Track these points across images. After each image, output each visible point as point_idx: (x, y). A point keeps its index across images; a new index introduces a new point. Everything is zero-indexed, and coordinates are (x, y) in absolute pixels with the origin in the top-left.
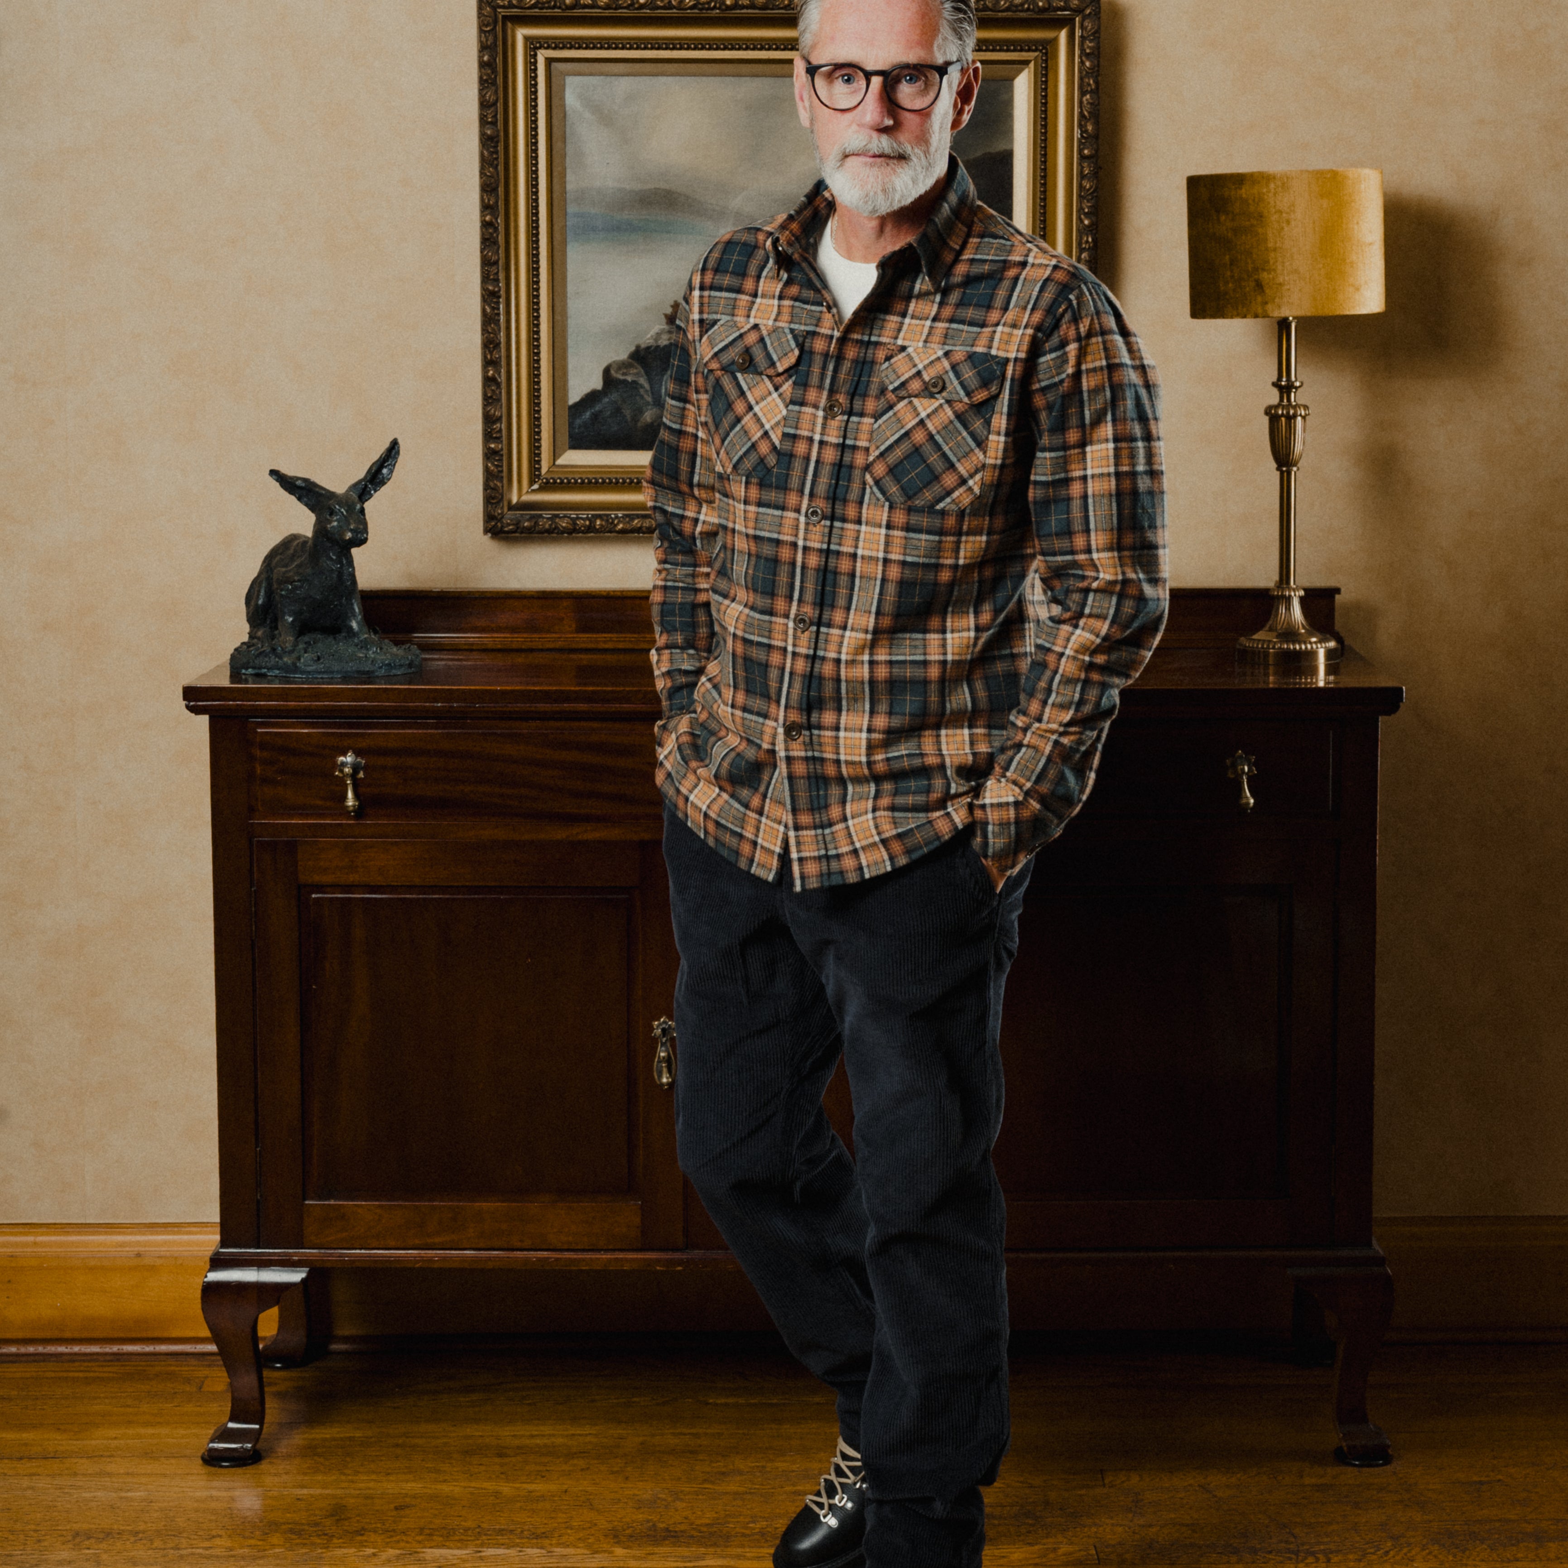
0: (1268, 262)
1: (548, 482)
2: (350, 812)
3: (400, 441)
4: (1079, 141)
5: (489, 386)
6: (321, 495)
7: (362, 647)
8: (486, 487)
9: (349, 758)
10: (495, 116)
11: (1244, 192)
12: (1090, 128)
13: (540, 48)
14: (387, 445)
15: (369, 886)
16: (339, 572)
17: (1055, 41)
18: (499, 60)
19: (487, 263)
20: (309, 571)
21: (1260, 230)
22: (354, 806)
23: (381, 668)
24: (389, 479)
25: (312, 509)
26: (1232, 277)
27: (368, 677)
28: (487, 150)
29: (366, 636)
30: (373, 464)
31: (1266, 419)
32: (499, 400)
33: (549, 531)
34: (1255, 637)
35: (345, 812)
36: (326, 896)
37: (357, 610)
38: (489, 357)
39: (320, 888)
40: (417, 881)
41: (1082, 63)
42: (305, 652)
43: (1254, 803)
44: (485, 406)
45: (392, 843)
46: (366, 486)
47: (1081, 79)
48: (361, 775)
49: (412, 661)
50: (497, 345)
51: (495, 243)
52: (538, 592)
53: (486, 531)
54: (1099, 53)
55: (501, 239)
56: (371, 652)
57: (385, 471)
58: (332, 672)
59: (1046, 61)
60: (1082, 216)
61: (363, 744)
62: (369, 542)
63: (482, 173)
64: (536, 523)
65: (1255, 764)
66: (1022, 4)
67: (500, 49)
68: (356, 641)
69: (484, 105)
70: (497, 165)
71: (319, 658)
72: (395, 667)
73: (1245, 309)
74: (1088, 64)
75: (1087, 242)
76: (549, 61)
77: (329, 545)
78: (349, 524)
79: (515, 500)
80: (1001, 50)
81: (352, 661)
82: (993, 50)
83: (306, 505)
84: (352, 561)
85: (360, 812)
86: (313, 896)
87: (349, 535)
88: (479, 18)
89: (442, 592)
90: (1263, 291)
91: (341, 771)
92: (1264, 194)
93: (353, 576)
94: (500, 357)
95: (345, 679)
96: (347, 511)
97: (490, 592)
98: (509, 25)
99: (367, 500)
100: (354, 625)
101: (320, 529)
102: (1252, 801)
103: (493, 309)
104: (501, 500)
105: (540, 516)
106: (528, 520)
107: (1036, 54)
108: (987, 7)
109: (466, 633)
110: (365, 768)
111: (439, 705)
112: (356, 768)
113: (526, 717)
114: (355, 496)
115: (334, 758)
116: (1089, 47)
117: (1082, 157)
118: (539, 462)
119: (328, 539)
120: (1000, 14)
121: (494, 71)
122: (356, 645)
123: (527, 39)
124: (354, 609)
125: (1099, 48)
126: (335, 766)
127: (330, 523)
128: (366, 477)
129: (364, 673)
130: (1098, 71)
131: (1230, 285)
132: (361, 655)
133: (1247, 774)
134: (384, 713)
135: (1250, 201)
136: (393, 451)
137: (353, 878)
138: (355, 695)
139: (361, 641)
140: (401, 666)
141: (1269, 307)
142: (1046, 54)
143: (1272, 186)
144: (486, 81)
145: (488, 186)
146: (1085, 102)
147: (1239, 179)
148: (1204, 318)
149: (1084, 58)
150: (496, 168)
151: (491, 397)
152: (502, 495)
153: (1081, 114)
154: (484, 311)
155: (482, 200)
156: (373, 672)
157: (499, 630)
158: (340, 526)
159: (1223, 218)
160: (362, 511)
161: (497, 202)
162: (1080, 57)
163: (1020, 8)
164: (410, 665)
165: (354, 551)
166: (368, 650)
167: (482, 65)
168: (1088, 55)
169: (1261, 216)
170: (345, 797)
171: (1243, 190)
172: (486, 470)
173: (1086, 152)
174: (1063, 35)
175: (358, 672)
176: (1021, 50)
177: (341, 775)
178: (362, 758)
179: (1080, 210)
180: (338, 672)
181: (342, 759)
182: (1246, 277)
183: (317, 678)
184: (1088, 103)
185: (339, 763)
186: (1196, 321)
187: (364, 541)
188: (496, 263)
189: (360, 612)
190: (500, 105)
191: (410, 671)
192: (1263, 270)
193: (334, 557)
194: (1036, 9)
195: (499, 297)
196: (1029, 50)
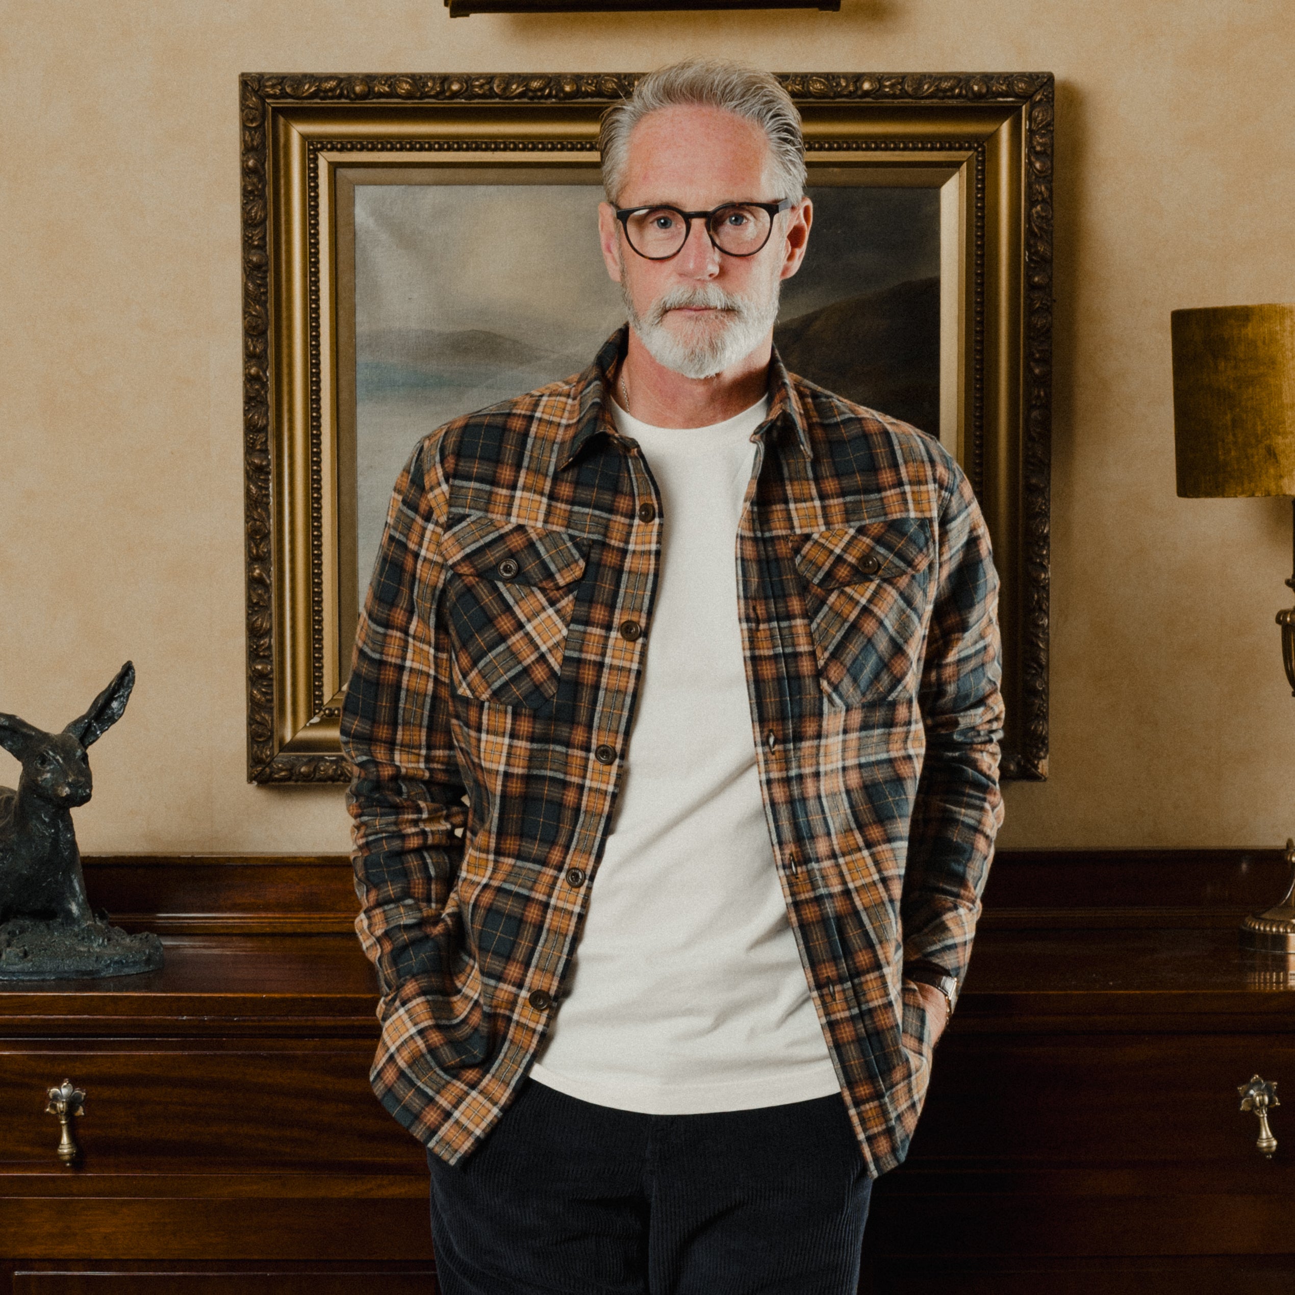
0: (1284, 422)
1: (332, 714)
2: (66, 1162)
3: (135, 665)
4: (1027, 266)
5: (255, 589)
6: (31, 737)
7: (83, 938)
8: (251, 721)
9: (65, 1090)
10: (263, 238)
11: (1249, 331)
12: (1041, 248)
13: (321, 149)
14: (118, 670)
15: (91, 1260)
16: (54, 839)
17: (993, 137)
18: (268, 166)
19: (251, 428)
20: (14, 837)
21: (1272, 381)
22: (71, 1154)
23: (108, 966)
24: (121, 716)
25: (18, 755)
26: (1235, 443)
27: (90, 980)
28: (253, 283)
29: (89, 923)
30: (99, 697)
31: (1279, 627)
32: (267, 607)
33: (333, 779)
34: (1266, 916)
35: (57, 1161)
36: (32, 1273)
37: (78, 889)
38: (255, 551)
39: (25, 1263)
40: (154, 1253)
41: (1030, 164)
42: (9, 945)
43: (1277, 1146)
44: (249, 616)
45: (123, 1203)
46: (90, 725)
47: (1029, 186)
48: (81, 1112)
49: (150, 955)
50: (266, 536)
51: (264, 402)
52: (318, 858)
53: (250, 779)
54: (1052, 152)
55: (271, 398)
56: (95, 945)
57: (115, 704)
58: (43, 973)
59: (983, 162)
60: (1032, 364)
61: (81, 1070)
62: (92, 799)
63: (246, 312)
64: (316, 769)
65: (1279, 1093)
66: (952, 89)
67: (269, 152)
68: (76, 929)
69: (249, 224)
70: (266, 302)
71: (26, 954)
72: (127, 965)
73: (1253, 485)
74: (1038, 165)
75: (1038, 396)
76: (334, 167)
77: (38, 802)
78: (67, 776)
79: (288, 737)
80: (923, 149)
81: (69, 956)
82: (915, 149)
83: (11, 750)
84: (72, 825)
85: (78, 1161)
86: (16, 1273)
87: (66, 791)
88: (242, 111)
89: (192, 858)
90: (1277, 462)
91: (54, 1107)
92: (1277, 333)
93: (73, 844)
94: (269, 552)
95: (62, 982)
96: (63, 759)
97: (257, 859)
98: (281, 120)
99: (91, 743)
100: (74, 908)
101: (29, 783)
102: (1274, 1143)
103: (260, 488)
104: (271, 738)
105: (322, 758)
106: (306, 764)
107: (970, 153)
108: (906, 92)
109: (226, 912)
110: (87, 1103)
111: (185, 1018)
112: (72, 1103)
113: (299, 1034)
114: (74, 737)
115: (44, 1089)
116: (1041, 144)
117: (1032, 287)
118: (320, 687)
119: (40, 796)
120: (923, 101)
121: (262, 179)
122: (77, 936)
123: (304, 137)
124: (74, 888)
125: (1052, 146)
126: (46, 1100)
127: (41, 776)
128: (89, 713)
129: (85, 973)
130: (1052, 174)
131: (1233, 453)
132: (82, 949)
133: (1268, 1106)
134: (110, 1029)
135: (1260, 343)
136: (126, 675)
137: (68, 1250)
138: (70, 1005)
139: (83, 930)
140: (135, 963)
141: (1286, 481)
142: (983, 152)
143: (1288, 322)
144: (251, 192)
145: (254, 328)
146: (1035, 215)
147: (1243, 314)
148: (1197, 496)
149: (1033, 159)
150: (264, 304)
151: (257, 604)
152: (272, 733)
153: (1030, 231)
154: (248, 491)
155: (246, 347)
156: (98, 972)
157: (267, 908)
158: (53, 779)
159: (1222, 364)
160: (85, 758)
161: (265, 350)
162: (1028, 156)
163: (949, 94)
164: (148, 961)
165: (74, 812)
166: (91, 941)
167: (246, 172)
168: (1037, 153)
169: (1274, 363)
170: (57, 1142)
171: (1249, 328)
172: (251, 699)
173: (1036, 279)
174: (1005, 129)
175: (77, 971)
176: (951, 149)
177: (53, 1112)
178: (81, 1090)
179: (1029, 356)
180: (50, 972)
181: (55, 1090)
182: (1253, 441)
183: (23, 981)
184: (1039, 216)
185: (51, 1095)
186: (1186, 500)
187: (86, 798)
188: (264, 429)
189: (82, 892)
190: (269, 224)
191: (147, 969)
192: (1279, 434)
193: (47, 820)
194: (970, 95)
195: (268, 473)
196: (961, 148)
